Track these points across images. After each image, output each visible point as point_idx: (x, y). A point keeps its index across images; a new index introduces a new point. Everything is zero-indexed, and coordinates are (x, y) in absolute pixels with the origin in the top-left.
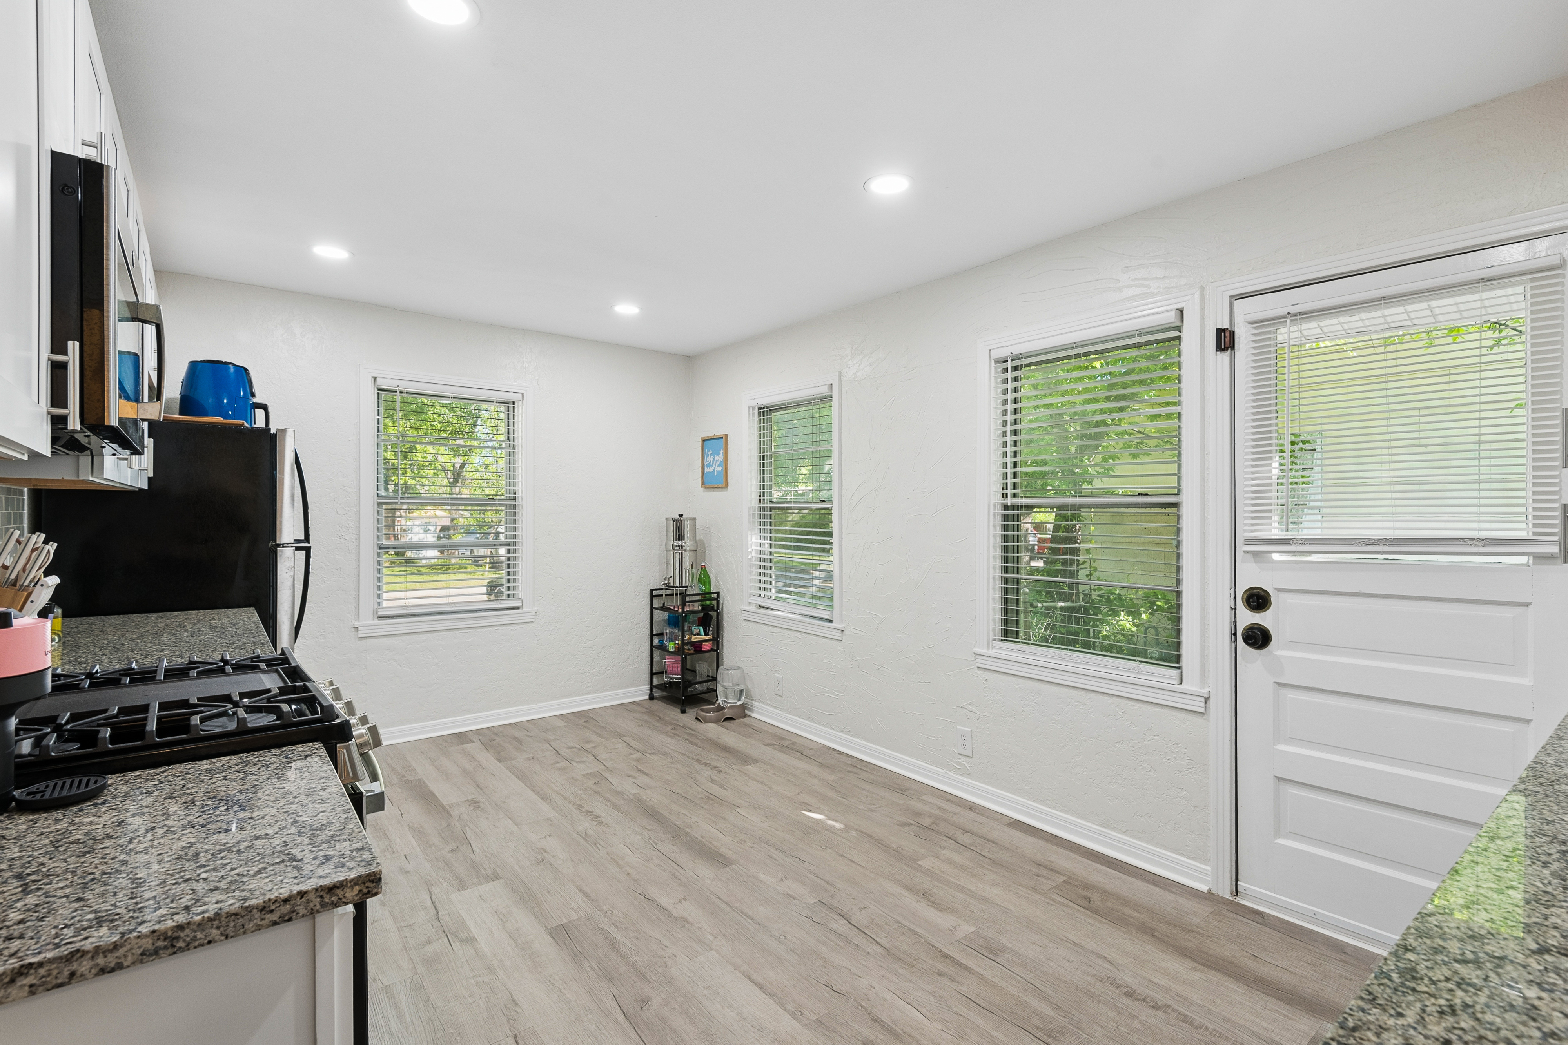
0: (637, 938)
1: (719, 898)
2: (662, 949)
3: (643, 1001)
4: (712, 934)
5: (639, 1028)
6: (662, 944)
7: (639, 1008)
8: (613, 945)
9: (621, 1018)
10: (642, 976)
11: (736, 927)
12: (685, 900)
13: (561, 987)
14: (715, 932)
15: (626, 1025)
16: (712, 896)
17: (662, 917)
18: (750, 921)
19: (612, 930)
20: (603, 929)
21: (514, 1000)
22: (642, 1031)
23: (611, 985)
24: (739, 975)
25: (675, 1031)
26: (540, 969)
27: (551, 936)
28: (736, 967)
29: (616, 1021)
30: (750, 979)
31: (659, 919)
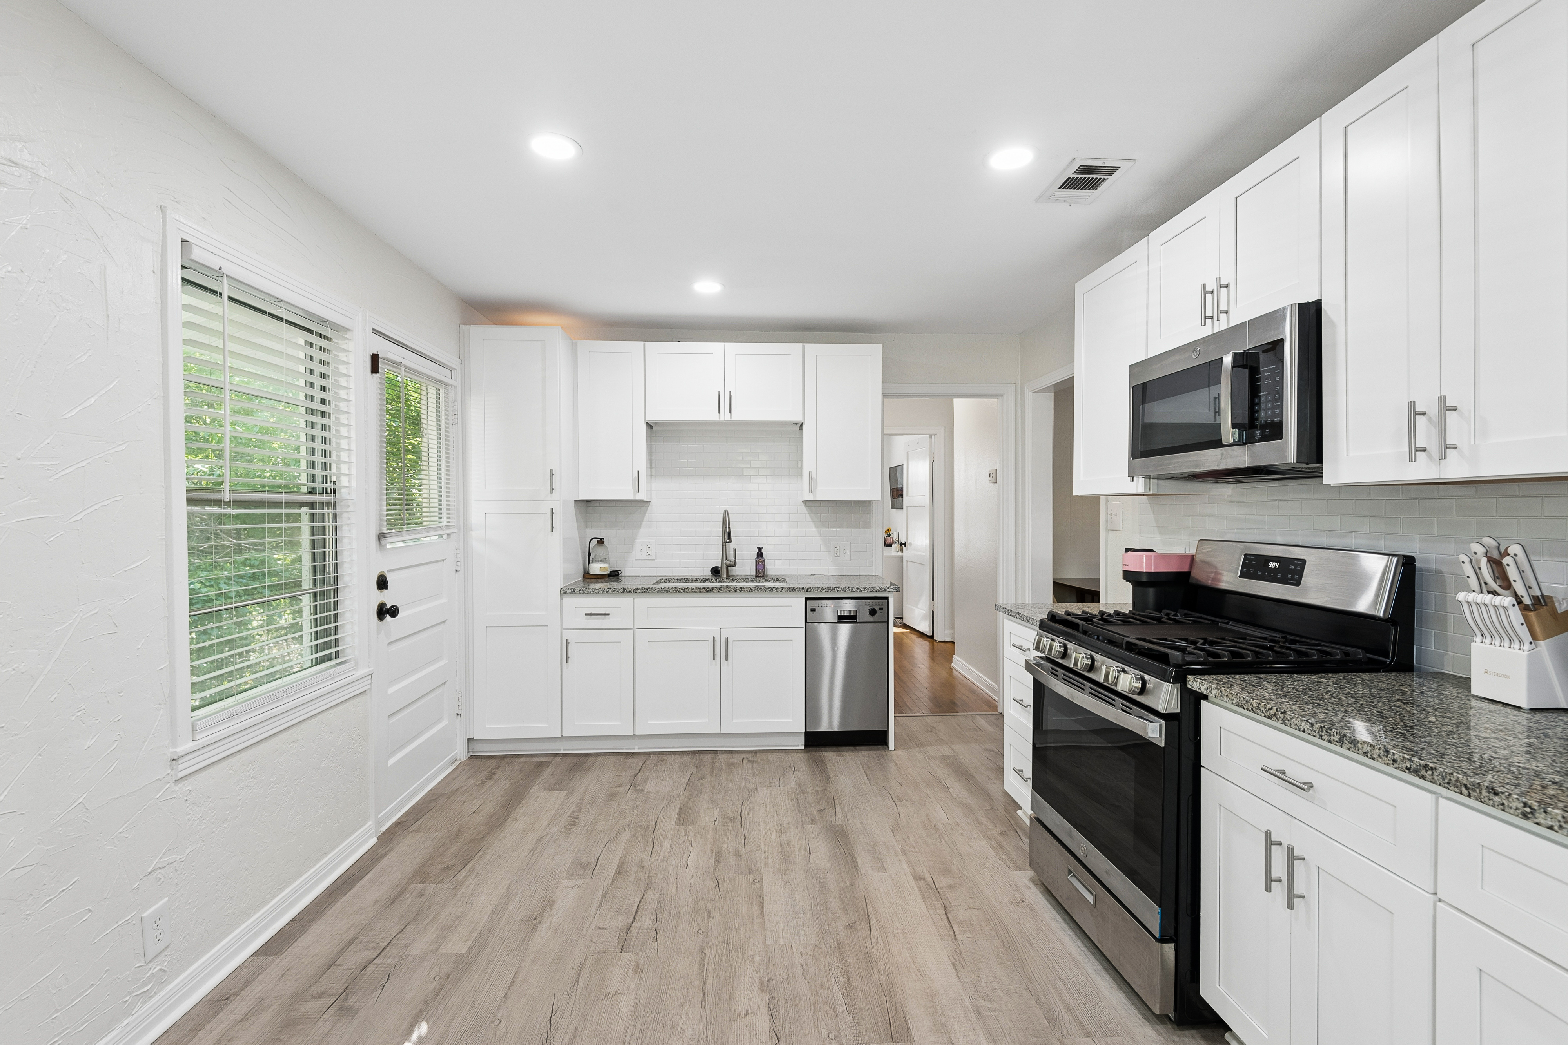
0: (822, 985)
1: (703, 1000)
2: (807, 964)
3: (851, 927)
4: (752, 961)
5: (864, 912)
6: (803, 969)
7: (856, 923)
8: (848, 990)
9: (874, 922)
10: (840, 946)
11: (724, 959)
12: (739, 1015)
13: (913, 966)
14: (748, 961)
15: (872, 917)
16: (708, 1006)
17: (781, 1001)
18: (707, 959)
19: (841, 1008)
20: (850, 1013)
21: (956, 969)
22: (863, 909)
23: (869, 949)
24: (766, 918)
25: (842, 900)
26: (928, 991)
27: (909, 1029)
28: (763, 925)
29: (878, 921)
30: (762, 912)
31: (786, 1000)
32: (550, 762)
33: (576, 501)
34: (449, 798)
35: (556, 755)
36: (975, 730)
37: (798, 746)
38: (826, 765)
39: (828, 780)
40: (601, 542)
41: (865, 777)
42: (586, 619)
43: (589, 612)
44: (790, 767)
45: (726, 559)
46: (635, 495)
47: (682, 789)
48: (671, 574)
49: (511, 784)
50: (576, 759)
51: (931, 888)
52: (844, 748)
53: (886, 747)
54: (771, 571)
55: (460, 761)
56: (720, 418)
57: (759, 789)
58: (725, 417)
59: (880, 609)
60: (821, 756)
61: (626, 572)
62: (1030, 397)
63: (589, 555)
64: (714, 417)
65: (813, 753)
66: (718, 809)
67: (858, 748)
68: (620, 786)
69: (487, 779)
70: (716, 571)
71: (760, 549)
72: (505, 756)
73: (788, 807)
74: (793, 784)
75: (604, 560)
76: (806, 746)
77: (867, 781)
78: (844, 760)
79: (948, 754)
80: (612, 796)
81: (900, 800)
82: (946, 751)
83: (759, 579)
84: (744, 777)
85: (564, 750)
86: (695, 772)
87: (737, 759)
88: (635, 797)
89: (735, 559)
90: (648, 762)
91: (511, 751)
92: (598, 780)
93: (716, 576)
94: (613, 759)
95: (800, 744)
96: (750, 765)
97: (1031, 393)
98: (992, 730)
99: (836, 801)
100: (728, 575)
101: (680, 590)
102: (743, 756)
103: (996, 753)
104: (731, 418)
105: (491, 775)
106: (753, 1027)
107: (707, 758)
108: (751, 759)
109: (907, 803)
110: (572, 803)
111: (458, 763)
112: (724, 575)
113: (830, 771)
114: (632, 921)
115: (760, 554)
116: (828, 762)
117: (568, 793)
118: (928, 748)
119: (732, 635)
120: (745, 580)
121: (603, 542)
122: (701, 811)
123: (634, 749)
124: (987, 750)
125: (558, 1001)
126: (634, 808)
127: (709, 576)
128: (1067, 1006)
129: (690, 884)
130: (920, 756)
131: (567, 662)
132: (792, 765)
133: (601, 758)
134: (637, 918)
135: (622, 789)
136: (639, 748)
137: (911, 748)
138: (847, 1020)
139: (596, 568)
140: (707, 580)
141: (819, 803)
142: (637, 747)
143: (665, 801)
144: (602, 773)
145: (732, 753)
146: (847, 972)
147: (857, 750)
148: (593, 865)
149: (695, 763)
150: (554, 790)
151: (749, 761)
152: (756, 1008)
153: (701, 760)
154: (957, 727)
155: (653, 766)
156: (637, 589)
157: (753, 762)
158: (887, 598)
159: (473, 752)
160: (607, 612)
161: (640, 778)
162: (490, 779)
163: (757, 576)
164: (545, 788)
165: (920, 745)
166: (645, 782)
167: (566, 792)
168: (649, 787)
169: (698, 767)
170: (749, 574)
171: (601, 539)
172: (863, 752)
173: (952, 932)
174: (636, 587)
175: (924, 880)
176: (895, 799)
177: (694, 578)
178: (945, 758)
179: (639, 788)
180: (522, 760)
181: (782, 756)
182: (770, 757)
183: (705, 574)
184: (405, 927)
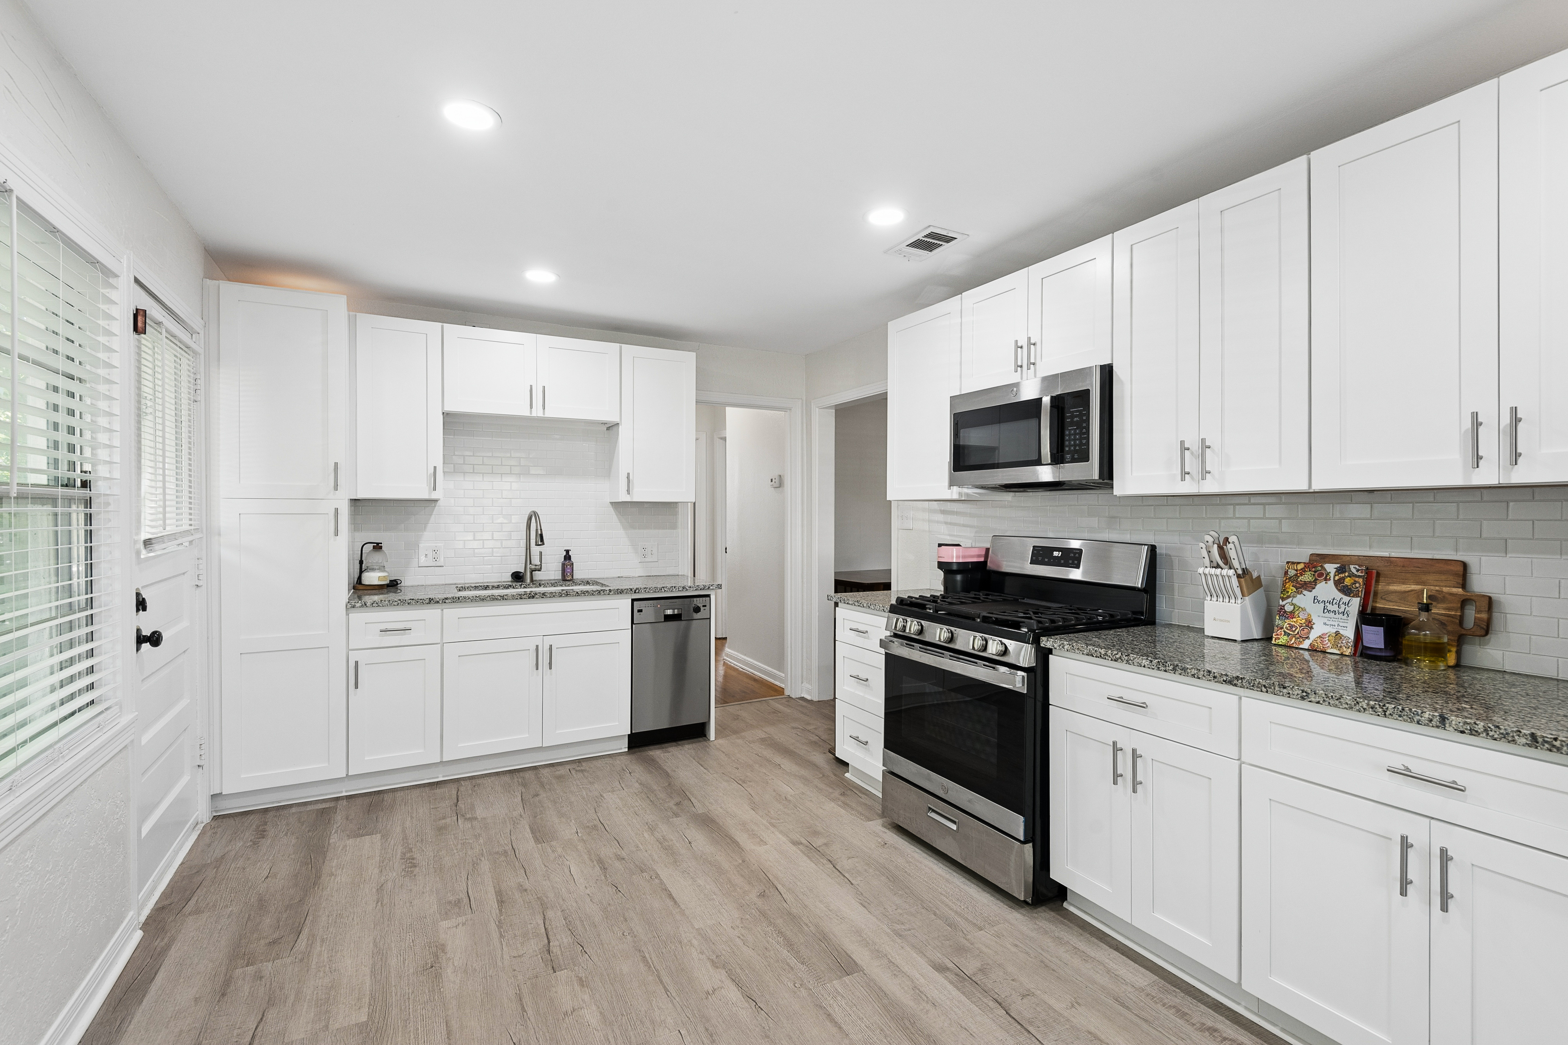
0: (766, 949)
1: (666, 990)
2: (743, 936)
3: (763, 896)
4: (692, 945)
5: (767, 881)
6: (742, 940)
7: (766, 892)
8: (790, 945)
9: (779, 887)
10: (763, 914)
11: (664, 950)
12: (707, 993)
13: (830, 913)
14: (688, 947)
15: (776, 883)
16: (674, 994)
17: (738, 971)
18: (647, 955)
19: (793, 961)
20: (802, 963)
21: (864, 907)
22: (765, 878)
23: (788, 910)
24: (683, 907)
25: (742, 876)
26: (853, 929)
27: (855, 962)
28: (682, 912)
29: (783, 885)
30: (675, 902)
31: (742, 969)
32: (335, 808)
33: (351, 500)
34: (218, 867)
35: (337, 799)
36: (774, 713)
37: (621, 749)
38: (658, 763)
39: (668, 776)
40: (378, 547)
41: (702, 768)
42: (380, 636)
43: (383, 628)
44: (624, 770)
45: (531, 563)
46: (430, 493)
47: (521, 809)
48: (463, 582)
49: (297, 838)
50: (367, 800)
51: (811, 849)
52: (666, 745)
53: (704, 738)
54: (578, 575)
55: (203, 825)
56: (531, 413)
57: (604, 795)
58: (537, 412)
59: (704, 606)
60: (648, 755)
61: (408, 581)
62: (816, 413)
63: (361, 562)
64: (526, 412)
65: (639, 754)
66: (573, 821)
67: (679, 743)
68: (444, 818)
69: (259, 838)
70: (517, 577)
71: (567, 551)
72: (266, 810)
73: (644, 806)
74: (637, 785)
75: (382, 568)
76: (630, 747)
77: (705, 771)
78: (673, 755)
79: (763, 736)
80: (441, 830)
81: (744, 782)
82: (760, 734)
83: (568, 583)
84: (581, 787)
85: (346, 791)
86: (524, 790)
87: (562, 771)
88: (470, 826)
89: (541, 562)
90: (462, 789)
91: (273, 803)
92: (412, 817)
93: (517, 582)
94: (417, 792)
95: (623, 747)
96: (580, 775)
97: (817, 409)
98: (789, 711)
99: (688, 793)
100: (532, 580)
101: (499, 597)
102: (568, 767)
103: (802, 730)
104: (544, 414)
105: (262, 834)
106: (727, 999)
107: (528, 775)
108: (579, 768)
109: (751, 783)
110: (395, 845)
111: (201, 826)
112: (528, 580)
113: (665, 768)
114: (547, 941)
115: (568, 557)
116: (658, 760)
117: (382, 836)
118: (743, 734)
119: (556, 642)
120: (553, 585)
121: (381, 548)
122: (555, 827)
123: (438, 777)
124: (793, 728)
125: (515, 1034)
126: (477, 837)
127: (509, 582)
128: (956, 912)
129: (588, 895)
130: (739, 741)
131: (356, 687)
132: (625, 768)
133: (399, 794)
134: (551, 937)
135: (448, 820)
136: (443, 776)
137: (728, 736)
138: (803, 970)
139: (372, 578)
140: (510, 586)
141: (671, 797)
142: (441, 775)
143: (508, 824)
144: (412, 808)
145: (554, 766)
146: (780, 933)
147: (679, 745)
148: (466, 900)
149: (518, 781)
150: (362, 836)
151: (576, 771)
152: (719, 982)
153: (523, 778)
154: (759, 712)
155: (470, 792)
156: (446, 599)
157: (582, 771)
158: (709, 596)
159: (216, 811)
160: (408, 627)
161: (463, 806)
162: (263, 838)
163: (564, 579)
164: (348, 836)
165: (735, 732)
166: (472, 808)
167: (379, 836)
168: (480, 813)
169: (524, 785)
170: (553, 578)
171: (378, 544)
172: (687, 746)
173: (846, 880)
174: (445, 597)
175: (802, 843)
176: (740, 782)
177: (496, 584)
178: (763, 741)
179: (468, 816)
180: (294, 810)
181: (609, 761)
182: (599, 763)
183: (503, 580)
184: (263, 1015)
